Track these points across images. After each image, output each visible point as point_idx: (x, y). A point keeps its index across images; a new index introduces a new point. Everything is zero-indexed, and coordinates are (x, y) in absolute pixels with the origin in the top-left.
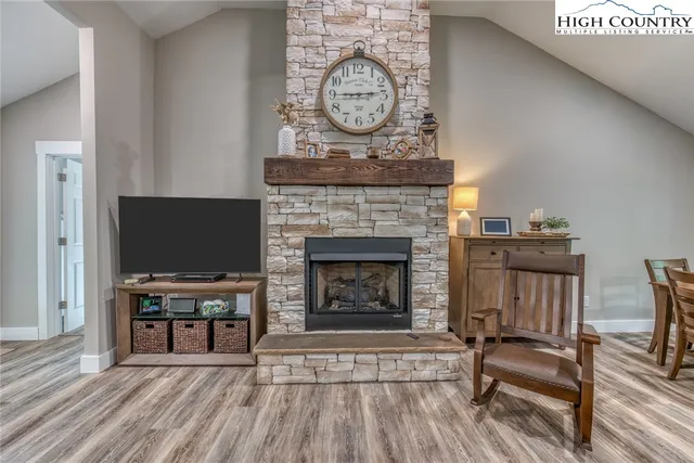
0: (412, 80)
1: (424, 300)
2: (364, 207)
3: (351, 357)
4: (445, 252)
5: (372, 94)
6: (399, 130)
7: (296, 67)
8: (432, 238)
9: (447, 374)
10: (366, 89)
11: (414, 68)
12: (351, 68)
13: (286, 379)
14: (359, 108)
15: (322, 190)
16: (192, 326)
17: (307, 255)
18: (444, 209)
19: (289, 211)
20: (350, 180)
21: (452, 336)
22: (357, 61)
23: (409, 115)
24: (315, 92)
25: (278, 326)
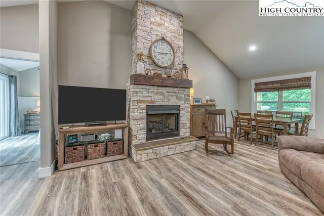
0: (178, 51)
1: (183, 126)
2: (166, 94)
3: (167, 147)
4: (189, 110)
5: (167, 54)
6: (175, 68)
7: (141, 38)
8: (186, 105)
9: (193, 148)
10: (165, 52)
11: (179, 47)
12: (160, 43)
13: (146, 159)
14: (163, 58)
15: (152, 87)
16: (97, 146)
17: (147, 112)
18: (189, 95)
19: (141, 95)
20: (163, 85)
21: (191, 136)
22: (162, 41)
23: (177, 63)
24: (148, 49)
25: (137, 141)
